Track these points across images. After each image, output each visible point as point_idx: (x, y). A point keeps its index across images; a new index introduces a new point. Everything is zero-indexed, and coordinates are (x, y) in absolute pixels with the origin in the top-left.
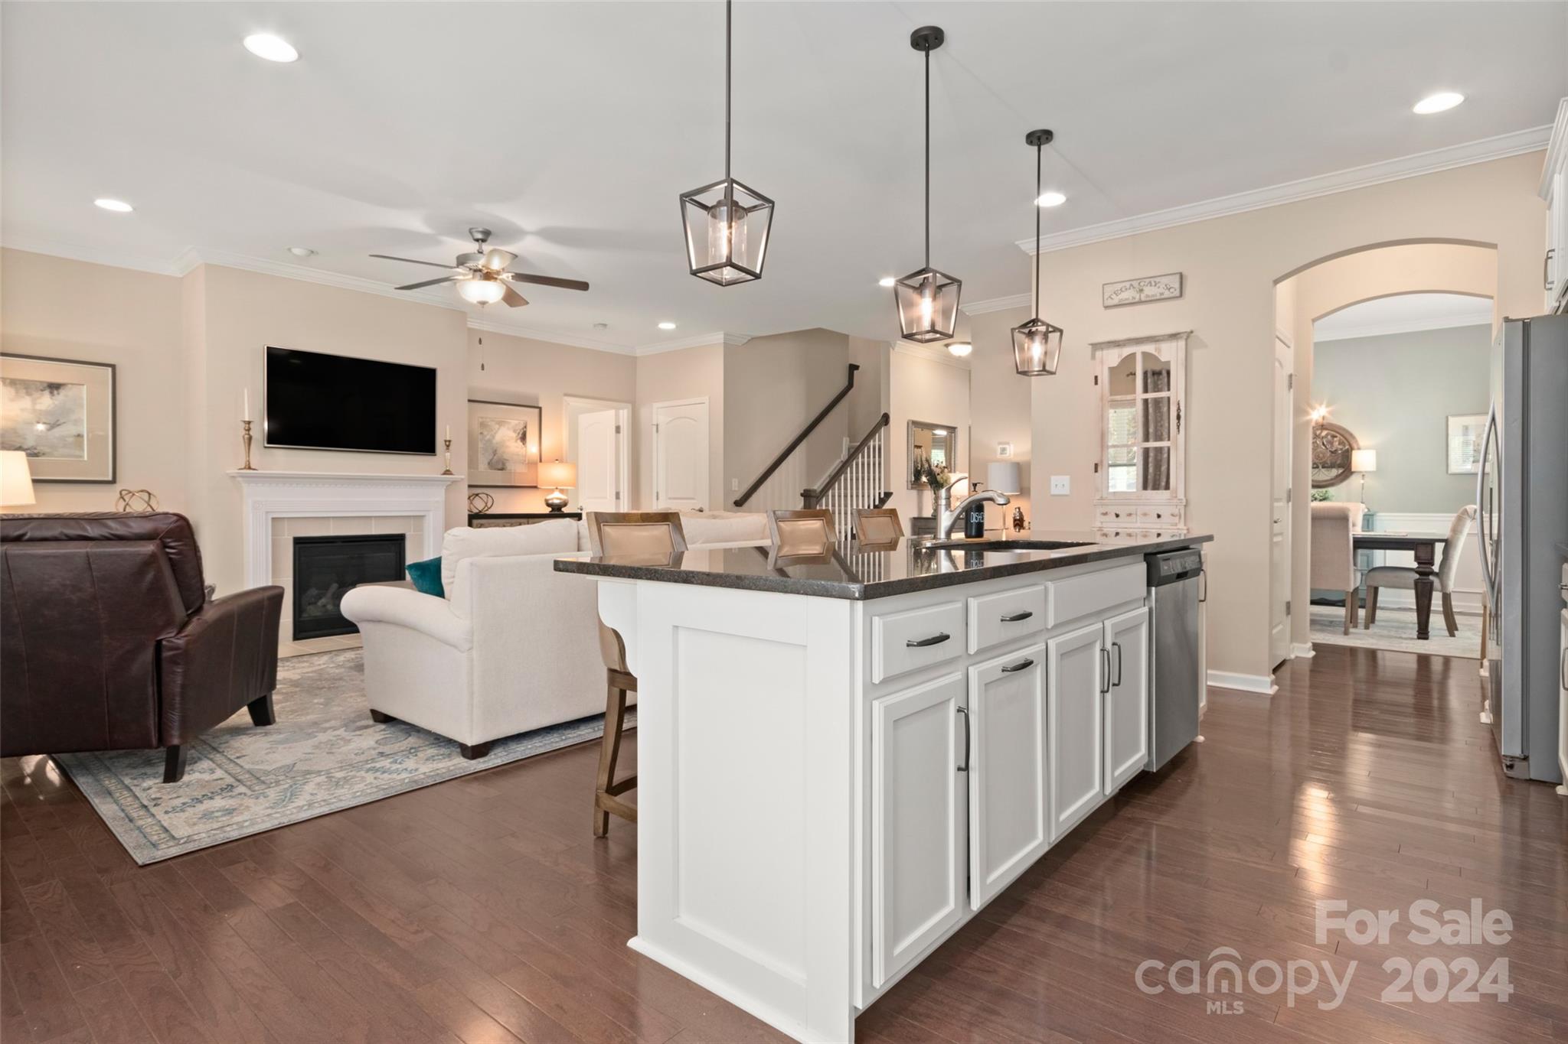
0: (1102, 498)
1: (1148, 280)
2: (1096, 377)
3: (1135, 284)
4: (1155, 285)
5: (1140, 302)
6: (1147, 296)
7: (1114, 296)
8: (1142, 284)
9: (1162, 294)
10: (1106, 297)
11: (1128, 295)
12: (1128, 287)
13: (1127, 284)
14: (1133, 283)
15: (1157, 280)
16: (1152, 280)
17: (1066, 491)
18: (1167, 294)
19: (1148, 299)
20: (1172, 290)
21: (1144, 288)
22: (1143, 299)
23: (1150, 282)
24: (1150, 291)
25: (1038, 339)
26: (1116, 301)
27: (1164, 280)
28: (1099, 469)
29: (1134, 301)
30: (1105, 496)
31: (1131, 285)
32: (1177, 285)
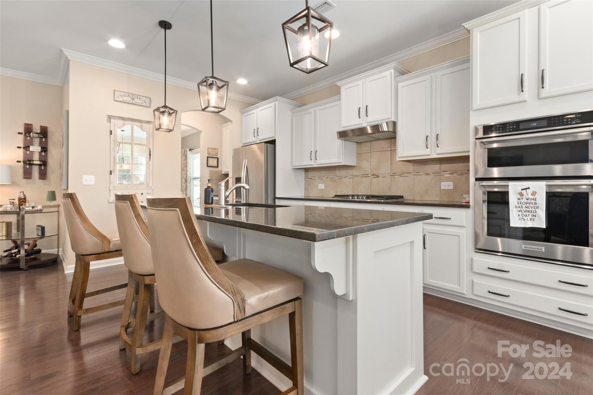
0: (114, 187)
1: (136, 96)
2: (111, 131)
3: (131, 95)
4: (140, 99)
5: (132, 104)
6: (136, 102)
7: (120, 97)
8: (134, 96)
9: (142, 104)
10: (115, 96)
11: (127, 99)
12: (127, 95)
13: (127, 94)
14: (129, 94)
15: (141, 97)
16: (139, 97)
17: (93, 183)
18: (144, 104)
19: (136, 104)
20: (146, 103)
21: (135, 98)
22: (134, 102)
23: (137, 97)
24: (136, 100)
25: (166, 114)
26: (121, 99)
27: (144, 98)
28: (112, 173)
29: (129, 102)
30: (115, 186)
31: (129, 95)
32: (149, 102)
